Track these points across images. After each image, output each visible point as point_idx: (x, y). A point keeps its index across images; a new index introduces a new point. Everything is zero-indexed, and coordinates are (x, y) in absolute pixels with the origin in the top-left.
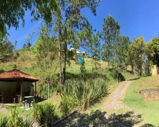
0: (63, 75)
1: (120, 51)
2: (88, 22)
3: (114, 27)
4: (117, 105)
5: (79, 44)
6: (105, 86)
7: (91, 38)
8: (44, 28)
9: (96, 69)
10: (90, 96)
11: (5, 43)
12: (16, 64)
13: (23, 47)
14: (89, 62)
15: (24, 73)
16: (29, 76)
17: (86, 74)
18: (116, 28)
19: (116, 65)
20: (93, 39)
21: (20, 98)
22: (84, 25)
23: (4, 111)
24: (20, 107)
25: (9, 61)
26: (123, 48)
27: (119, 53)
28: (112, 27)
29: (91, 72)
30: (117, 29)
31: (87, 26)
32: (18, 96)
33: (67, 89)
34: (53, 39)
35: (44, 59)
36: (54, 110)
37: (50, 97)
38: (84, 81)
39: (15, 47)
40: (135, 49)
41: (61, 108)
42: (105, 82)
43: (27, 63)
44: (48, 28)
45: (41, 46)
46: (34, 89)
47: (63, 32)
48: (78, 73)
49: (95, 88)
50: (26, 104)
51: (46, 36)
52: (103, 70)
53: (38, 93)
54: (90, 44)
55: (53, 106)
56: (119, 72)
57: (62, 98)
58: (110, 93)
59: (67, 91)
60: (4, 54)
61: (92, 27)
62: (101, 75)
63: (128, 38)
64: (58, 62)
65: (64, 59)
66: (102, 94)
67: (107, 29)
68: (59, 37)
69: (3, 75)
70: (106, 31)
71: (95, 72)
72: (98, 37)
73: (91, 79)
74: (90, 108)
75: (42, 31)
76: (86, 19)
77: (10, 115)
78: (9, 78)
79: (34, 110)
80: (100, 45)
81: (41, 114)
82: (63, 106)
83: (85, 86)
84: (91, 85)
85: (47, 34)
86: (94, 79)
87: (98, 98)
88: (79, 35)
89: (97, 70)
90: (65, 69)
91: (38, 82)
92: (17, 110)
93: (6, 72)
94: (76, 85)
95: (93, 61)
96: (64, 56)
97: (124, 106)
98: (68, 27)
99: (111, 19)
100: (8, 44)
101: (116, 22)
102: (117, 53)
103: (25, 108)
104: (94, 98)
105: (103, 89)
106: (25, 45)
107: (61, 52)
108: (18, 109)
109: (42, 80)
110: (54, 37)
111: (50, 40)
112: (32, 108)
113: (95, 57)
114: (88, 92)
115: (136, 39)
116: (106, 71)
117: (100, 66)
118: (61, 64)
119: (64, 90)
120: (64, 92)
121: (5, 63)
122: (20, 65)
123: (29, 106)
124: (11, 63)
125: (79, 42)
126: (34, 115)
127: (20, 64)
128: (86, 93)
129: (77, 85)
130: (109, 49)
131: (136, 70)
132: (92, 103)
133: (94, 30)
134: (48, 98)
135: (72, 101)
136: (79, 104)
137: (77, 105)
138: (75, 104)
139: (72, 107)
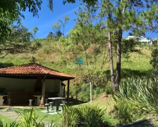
0: (117, 72)
8: (84, 13)
11: (17, 29)
12: (34, 57)
13: (48, 36)
15: (49, 68)
16: (57, 73)
21: (41, 99)
23: (11, 115)
24: (39, 110)
25: (22, 52)
32: (36, 98)
33: (126, 90)
34: (99, 27)
35: (83, 53)
36: (101, 116)
37: (93, 99)
39: (33, 35)
41: (115, 113)
43: (54, 56)
44: (90, 14)
45: (78, 35)
46: (66, 89)
48: (147, 70)
50: (50, 107)
51: (87, 23)
53: (73, 94)
55: (100, 110)
57: (116, 102)
59: (125, 92)
60: (14, 43)
64: (106, 56)
68: (108, 24)
69: (11, 70)
75: (80, 17)
77: (21, 120)
78: (22, 74)
79: (65, 114)
81: (78, 120)
82: (119, 112)
85: (89, 21)
88: (145, 15)
90: (120, 64)
91: (73, 80)
92: (35, 115)
93: (17, 65)
96: (118, 48)
98: (124, 8)
100: (21, 30)
103: (49, 112)
106: (52, 33)
107: (111, 43)
108: (37, 114)
109: (80, 78)
110: (101, 24)
111: (94, 28)
112: (61, 112)
118: (112, 58)
120: (120, 93)
121: (15, 55)
122: (42, 58)
123: (55, 110)
124: (27, 55)
126: (65, 121)
127: (43, 56)
134: (89, 100)
135: (137, 106)
136: (153, 111)
137: (147, 113)
138: (144, 110)
139: (139, 113)
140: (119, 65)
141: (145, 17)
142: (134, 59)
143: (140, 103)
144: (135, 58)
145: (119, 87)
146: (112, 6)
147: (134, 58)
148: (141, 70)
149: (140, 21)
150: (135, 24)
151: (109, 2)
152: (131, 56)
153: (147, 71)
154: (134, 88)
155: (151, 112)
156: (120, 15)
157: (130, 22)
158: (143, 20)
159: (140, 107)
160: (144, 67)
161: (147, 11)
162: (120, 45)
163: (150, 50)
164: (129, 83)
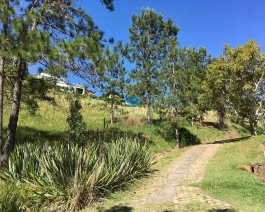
0: (8, 132)
1: (182, 81)
2: (91, 23)
3: (160, 32)
4: (181, 195)
5: (66, 67)
6: (141, 155)
7: (99, 56)
9: (114, 122)
10: (97, 178)
14: (94, 106)
17: (84, 133)
18: (167, 34)
19: (172, 112)
20: (107, 58)
22: (81, 28)
26: (189, 74)
27: (178, 86)
28: (154, 32)
29: (101, 128)
30: (169, 35)
31: (90, 31)
38: (79, 147)
40: (230, 73)
42: (141, 147)
47: (14, 31)
48: (63, 131)
49: (112, 159)
52: (133, 122)
54: (97, 69)
56: (180, 126)
58: (157, 170)
59: (18, 170)
61: (102, 33)
62: (128, 133)
63: (205, 52)
65: (15, 96)
66: (132, 172)
67: (141, 37)
70: (138, 43)
71: (112, 129)
72: (119, 53)
73: (100, 141)
74: (96, 204)
76: (86, 15)
80: (124, 72)
83: (80, 156)
84: (98, 154)
86: (108, 141)
87: (121, 180)
88: (66, 46)
89: (117, 123)
90: (17, 119)
94: (52, 156)
95: (105, 106)
96: (16, 89)
97: (205, 198)
98: (34, 24)
99: (151, 16)
101: (165, 21)
102: (172, 87)
104: (110, 181)
105: (135, 161)
107: (4, 77)
113: (110, 97)
114: (90, 168)
115: (231, 50)
116: (142, 124)
117: (126, 115)
119: (8, 168)
120: (9, 173)
125: (65, 62)
128: (85, 173)
129: (56, 156)
130: (148, 78)
131: (232, 121)
132: (102, 192)
133: (108, 39)
135: (35, 192)
136: (60, 197)
137: (51, 201)
138: (46, 198)
139: (37, 205)
140: (14, 119)
141: (65, 50)
142: (45, 113)
143: (41, 187)
144: (47, 110)
145: (8, 160)
146: (13, 13)
147: (45, 111)
148: (54, 131)
149: (56, 54)
150: (47, 56)
151: (8, 3)
152: (42, 106)
153: (63, 133)
154: (36, 161)
155: (56, 199)
156: (23, 33)
157: (39, 50)
158: (60, 53)
159: (40, 193)
160: (58, 126)
161: (69, 42)
162: (20, 85)
163: (69, 100)
164: (29, 153)
